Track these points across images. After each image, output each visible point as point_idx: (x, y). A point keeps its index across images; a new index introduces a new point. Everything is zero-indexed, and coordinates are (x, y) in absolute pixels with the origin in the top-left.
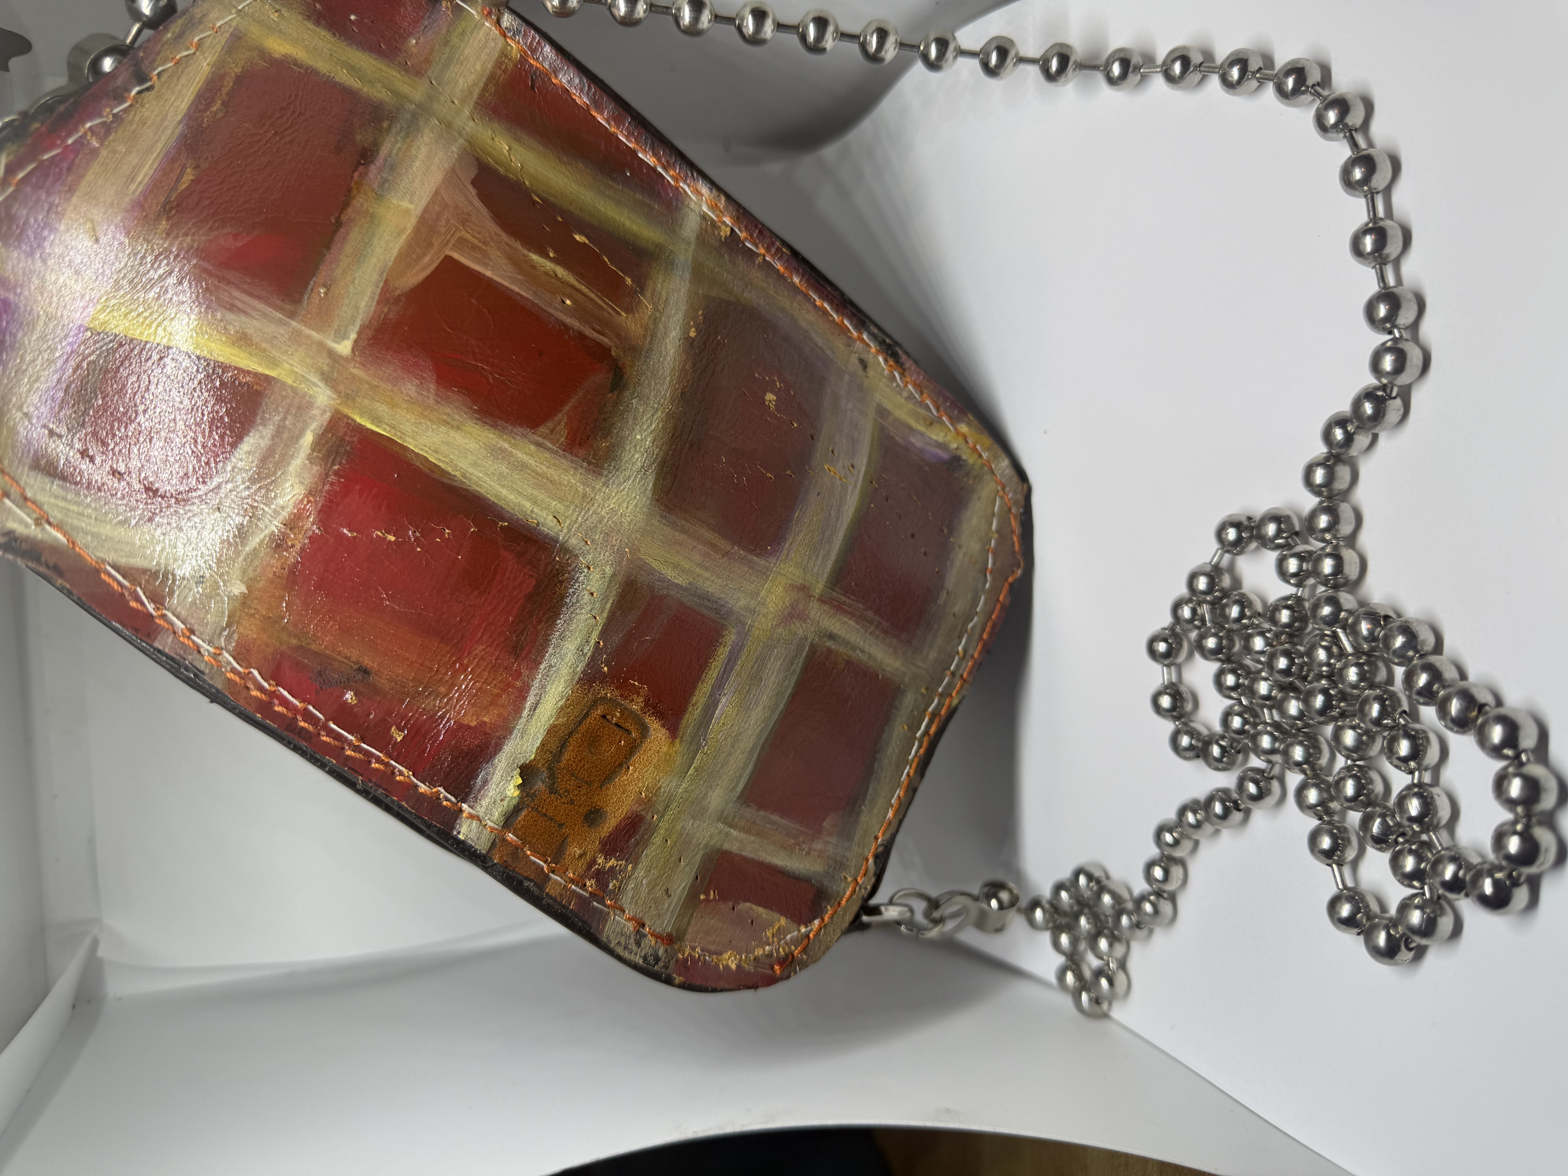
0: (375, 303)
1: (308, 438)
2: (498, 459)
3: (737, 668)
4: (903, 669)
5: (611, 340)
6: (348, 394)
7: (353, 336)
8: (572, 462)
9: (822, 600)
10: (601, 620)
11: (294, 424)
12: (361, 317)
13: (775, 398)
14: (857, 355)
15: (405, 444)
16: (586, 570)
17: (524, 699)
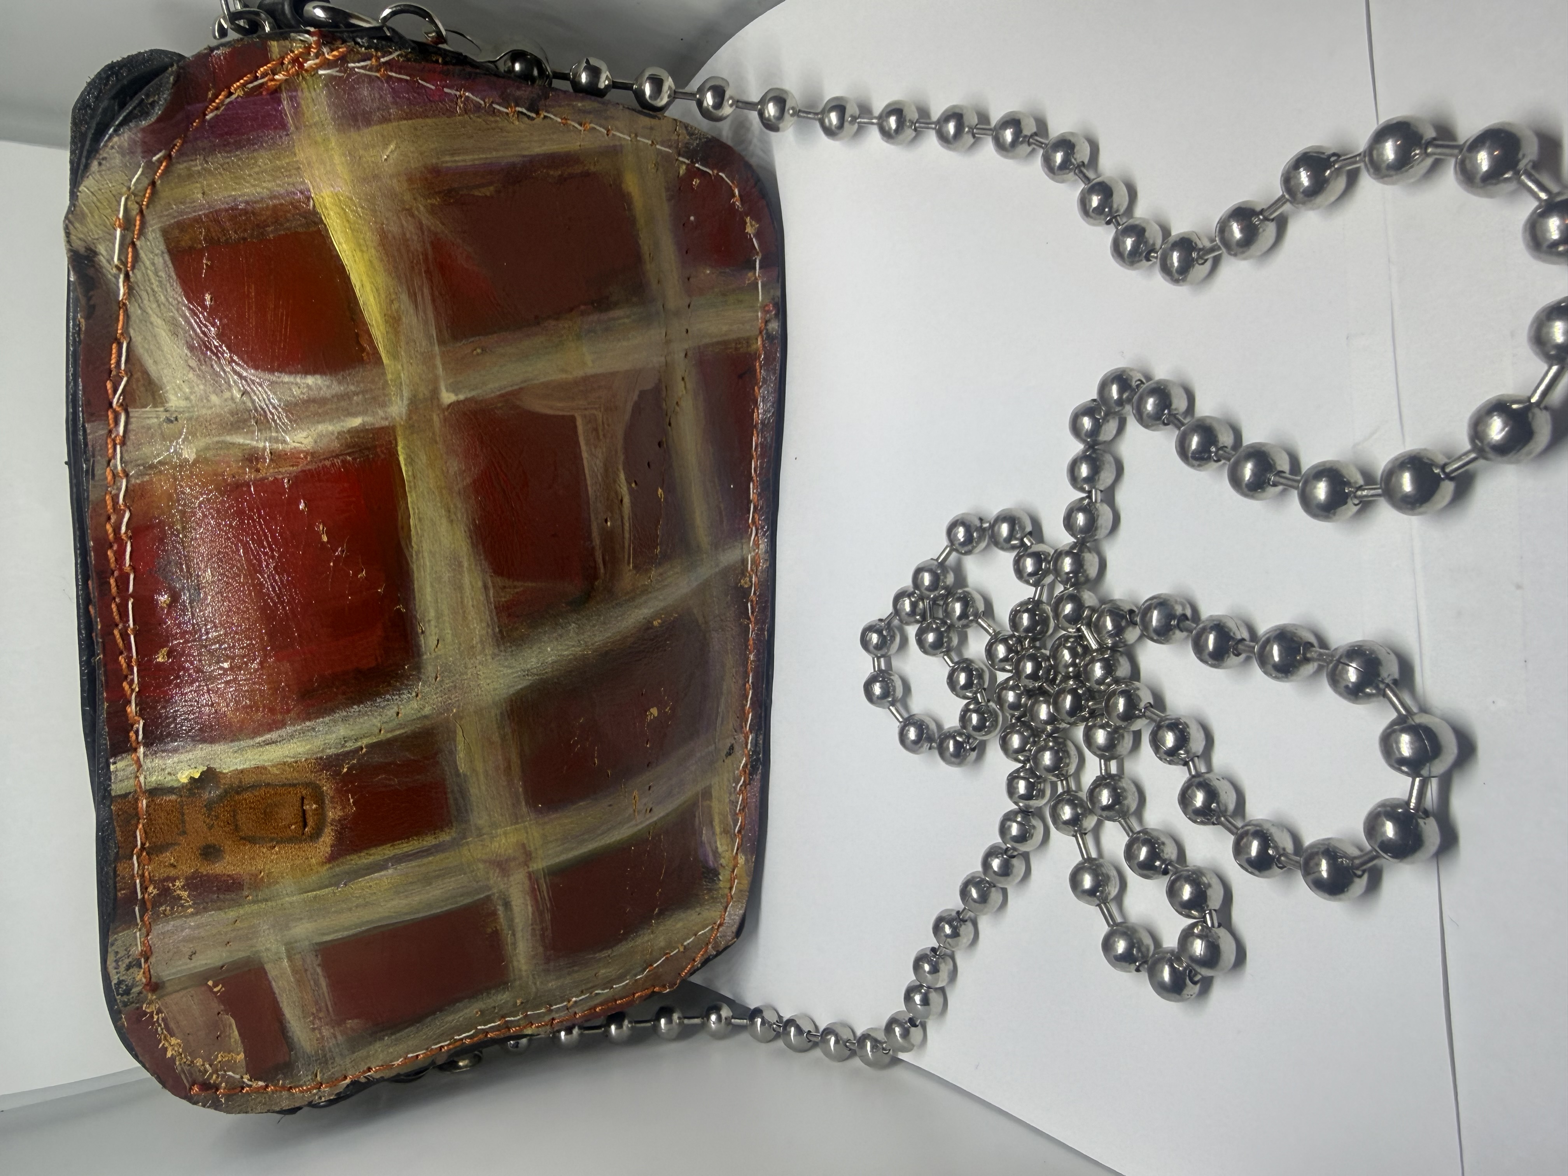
0: (498, 393)
1: (356, 422)
2: (450, 567)
3: (425, 860)
4: (524, 974)
5: (605, 573)
6: (413, 426)
7: (461, 397)
8: (492, 619)
9: (530, 876)
10: (383, 736)
11: (358, 404)
12: (480, 391)
13: (656, 715)
14: (734, 741)
15: (408, 494)
16: (414, 694)
17: (270, 730)
